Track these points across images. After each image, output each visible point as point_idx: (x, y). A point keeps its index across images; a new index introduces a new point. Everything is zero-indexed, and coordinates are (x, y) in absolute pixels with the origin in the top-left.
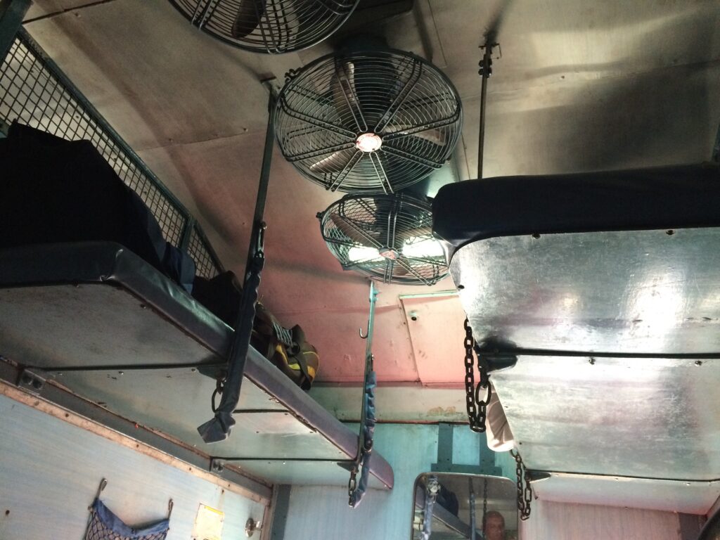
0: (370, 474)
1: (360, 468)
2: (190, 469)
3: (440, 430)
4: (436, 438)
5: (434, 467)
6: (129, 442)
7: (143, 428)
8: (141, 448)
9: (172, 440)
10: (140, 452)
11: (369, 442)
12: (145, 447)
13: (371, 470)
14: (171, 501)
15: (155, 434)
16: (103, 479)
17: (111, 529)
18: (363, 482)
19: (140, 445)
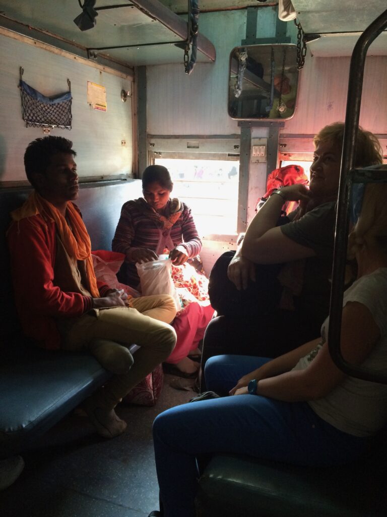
0: (198, 51)
1: (191, 46)
2: (75, 58)
3: (248, 12)
4: (245, 20)
5: (244, 42)
6: (29, 41)
7: (34, 29)
8: (38, 44)
9: (57, 37)
10: (38, 47)
11: (196, 26)
12: (40, 44)
13: (198, 48)
14: (68, 80)
15: (44, 33)
16: (21, 67)
17: (37, 99)
18: (193, 57)
19: (37, 42)
